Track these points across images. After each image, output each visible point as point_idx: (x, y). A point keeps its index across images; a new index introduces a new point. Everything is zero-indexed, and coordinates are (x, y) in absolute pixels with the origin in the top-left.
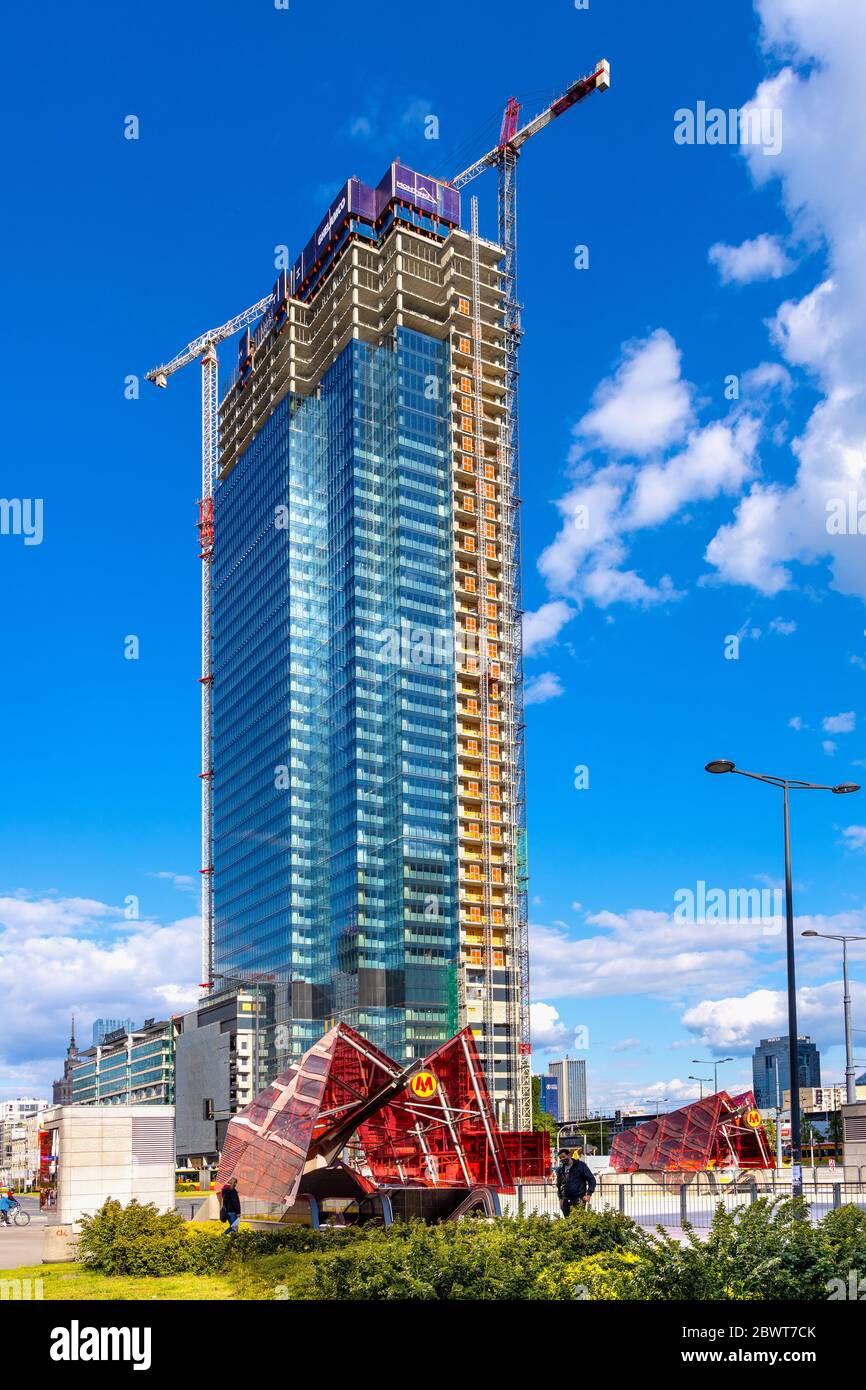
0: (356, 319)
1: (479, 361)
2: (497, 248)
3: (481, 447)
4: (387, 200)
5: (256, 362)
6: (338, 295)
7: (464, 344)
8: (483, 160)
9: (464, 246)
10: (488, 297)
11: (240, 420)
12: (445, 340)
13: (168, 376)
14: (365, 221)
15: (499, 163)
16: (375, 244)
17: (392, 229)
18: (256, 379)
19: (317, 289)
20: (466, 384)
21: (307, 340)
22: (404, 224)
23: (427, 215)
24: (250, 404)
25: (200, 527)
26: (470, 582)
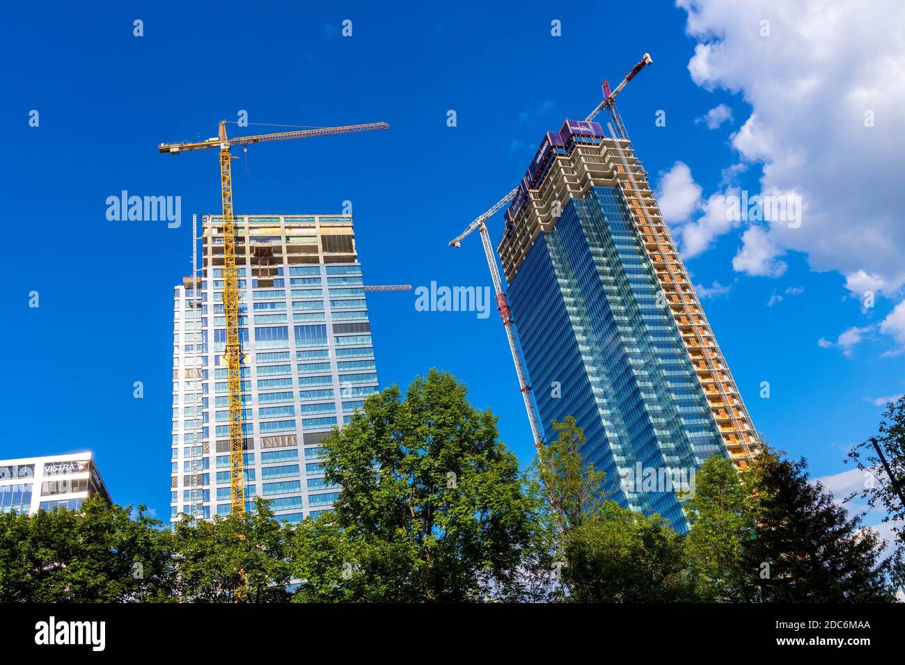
0: (569, 189)
1: (638, 190)
2: (625, 141)
3: (654, 230)
4: (568, 136)
5: (516, 222)
6: (555, 182)
7: (627, 185)
8: (597, 108)
9: (612, 144)
10: (631, 162)
11: (513, 252)
12: (616, 187)
13: (460, 242)
14: (559, 147)
15: (608, 106)
16: (567, 155)
17: (574, 146)
18: (518, 230)
19: (541, 182)
20: (635, 203)
21: (542, 205)
22: (580, 143)
23: (589, 136)
24: (517, 243)
25: (500, 309)
26: (675, 298)
